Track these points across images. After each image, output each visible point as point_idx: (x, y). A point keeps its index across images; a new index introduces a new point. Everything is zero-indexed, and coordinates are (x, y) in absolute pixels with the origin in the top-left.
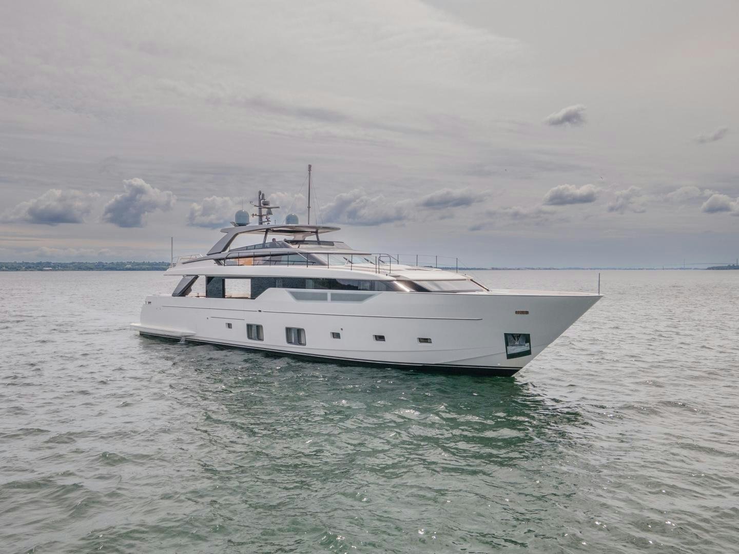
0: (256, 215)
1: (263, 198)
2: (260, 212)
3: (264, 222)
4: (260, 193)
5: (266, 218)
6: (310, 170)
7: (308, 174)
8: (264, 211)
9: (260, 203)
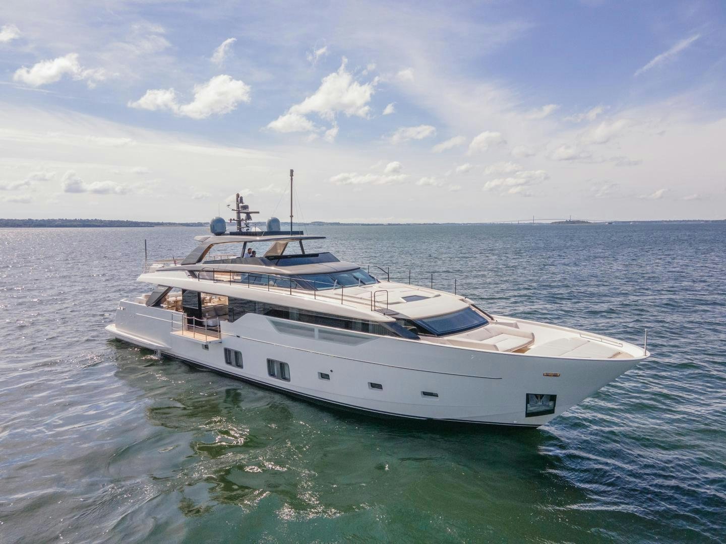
0: (234, 220)
1: (241, 201)
2: (239, 217)
3: (243, 228)
4: (238, 195)
5: (245, 224)
6: (292, 175)
7: (290, 179)
8: (243, 216)
9: (238, 207)
